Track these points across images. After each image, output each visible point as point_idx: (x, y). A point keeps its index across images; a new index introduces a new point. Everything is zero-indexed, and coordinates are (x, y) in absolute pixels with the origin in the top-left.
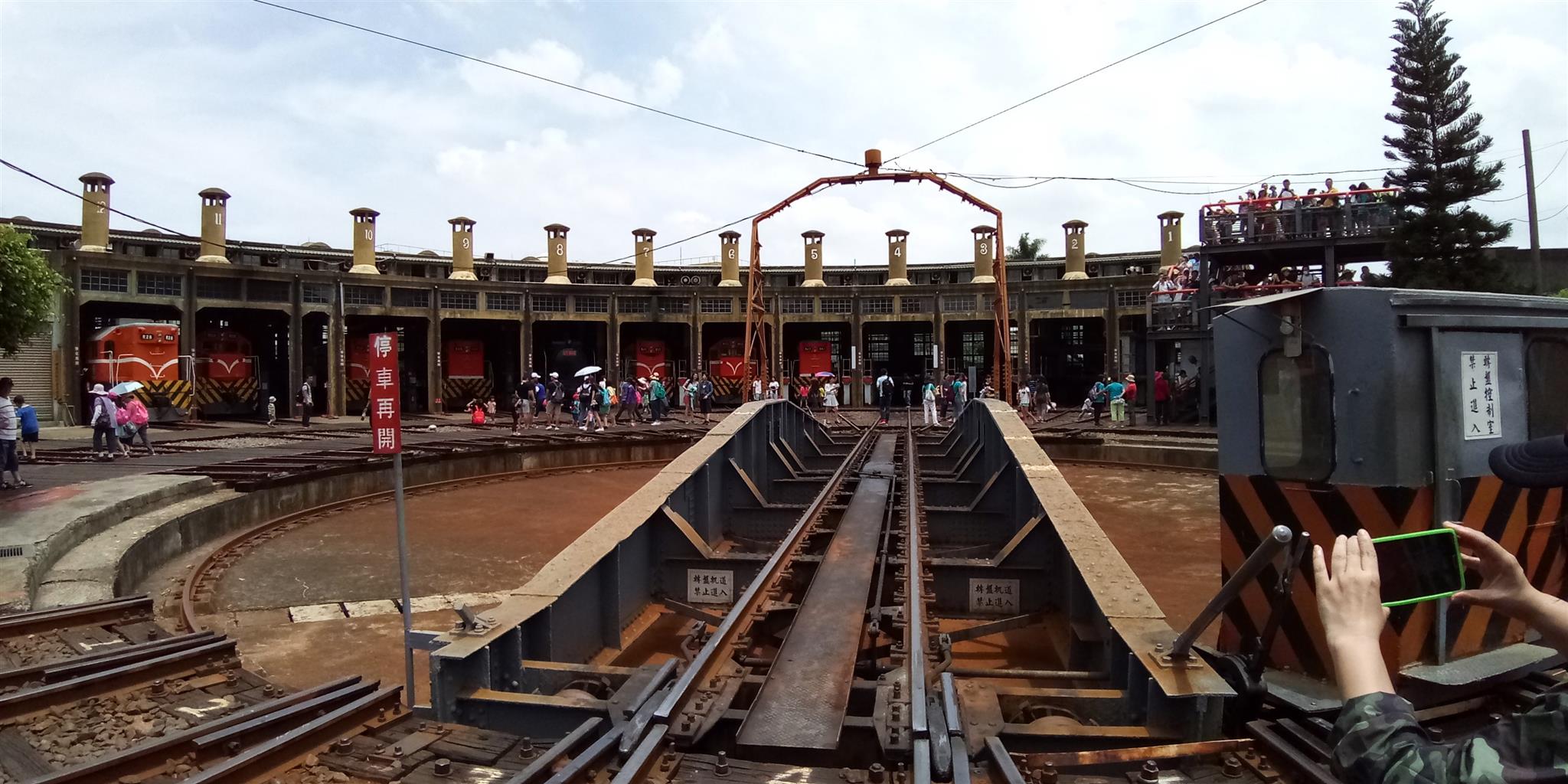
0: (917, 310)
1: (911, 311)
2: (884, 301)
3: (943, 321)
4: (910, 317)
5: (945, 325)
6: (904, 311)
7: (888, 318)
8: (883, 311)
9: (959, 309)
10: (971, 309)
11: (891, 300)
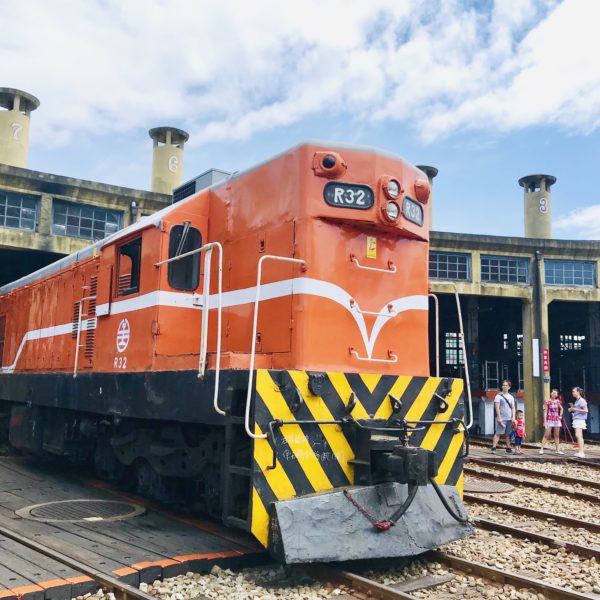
0: (504, 279)
1: (495, 279)
2: (453, 259)
3: (546, 301)
4: (495, 289)
5: (549, 306)
6: (484, 277)
7: (459, 288)
8: (453, 276)
9: (569, 282)
10: (588, 283)
11: (464, 258)
